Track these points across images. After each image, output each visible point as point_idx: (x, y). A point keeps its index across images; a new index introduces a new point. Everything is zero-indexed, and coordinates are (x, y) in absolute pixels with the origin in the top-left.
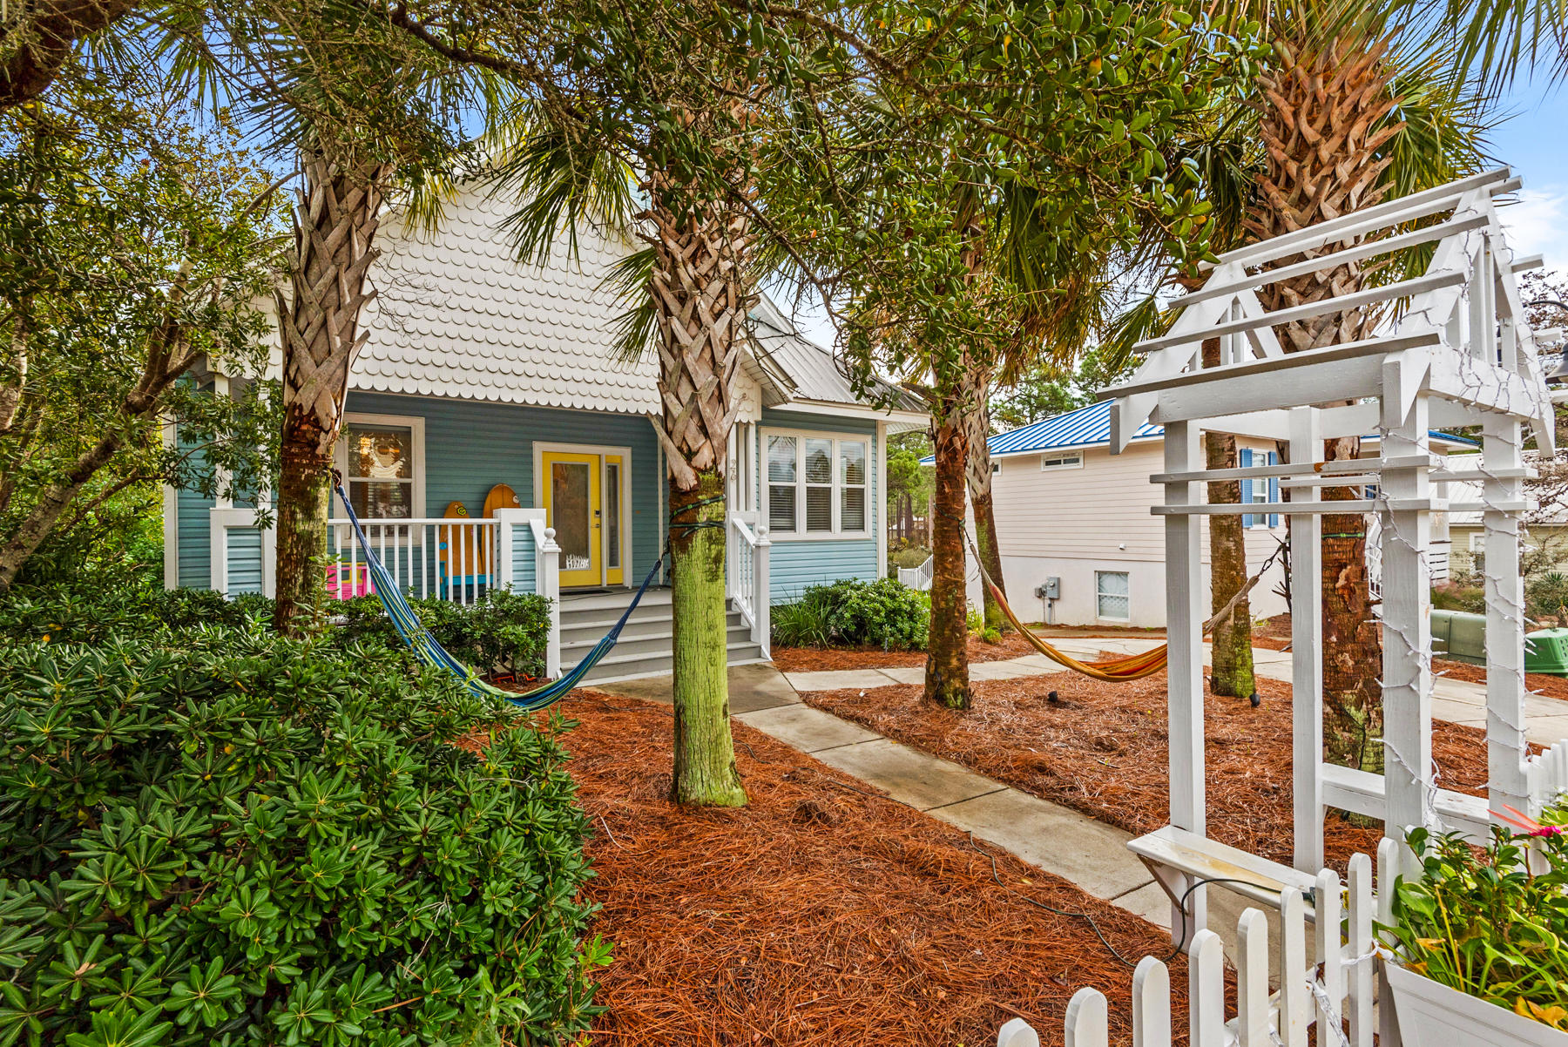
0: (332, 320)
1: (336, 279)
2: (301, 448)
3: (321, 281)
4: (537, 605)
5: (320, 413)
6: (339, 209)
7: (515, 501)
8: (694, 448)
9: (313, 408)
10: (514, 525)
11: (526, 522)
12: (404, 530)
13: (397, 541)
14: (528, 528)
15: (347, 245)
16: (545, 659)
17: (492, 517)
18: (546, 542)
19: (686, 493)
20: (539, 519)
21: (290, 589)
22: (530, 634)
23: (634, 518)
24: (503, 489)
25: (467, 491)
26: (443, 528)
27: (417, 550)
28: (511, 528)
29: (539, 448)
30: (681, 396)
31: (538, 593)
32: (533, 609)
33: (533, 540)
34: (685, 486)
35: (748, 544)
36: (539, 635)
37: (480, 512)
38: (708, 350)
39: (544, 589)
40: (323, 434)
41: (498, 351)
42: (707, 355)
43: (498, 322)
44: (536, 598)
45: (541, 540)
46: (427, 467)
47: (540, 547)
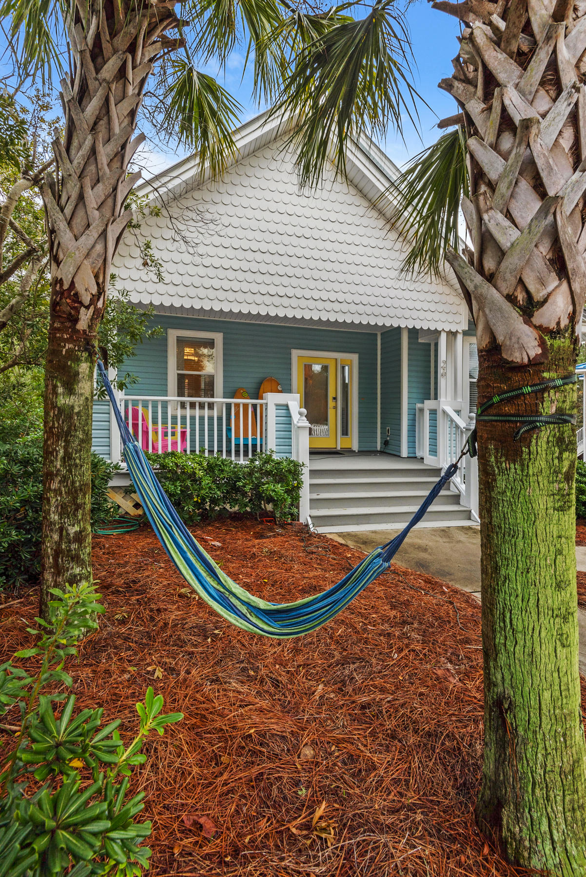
0: (90, 194)
1: (93, 151)
2: (62, 323)
3: (80, 153)
4: (293, 468)
5: (80, 287)
6: (96, 79)
7: (280, 389)
8: (538, 296)
9: (73, 283)
10: (277, 405)
11: (285, 403)
12: (211, 406)
13: (206, 412)
14: (287, 407)
15: (105, 118)
16: (298, 507)
17: (262, 399)
18: (299, 418)
19: (520, 368)
20: (294, 401)
21: (52, 462)
22: (287, 492)
23: (360, 403)
24: (271, 380)
25: (248, 382)
26: (237, 405)
27: (220, 419)
28: (275, 407)
29: (295, 353)
30: (515, 214)
31: (294, 458)
32: (289, 471)
33: (291, 417)
34: (518, 357)
35: (457, 427)
36: (293, 492)
37: (258, 396)
38: (569, 133)
39: (298, 456)
40: (83, 310)
41: (267, 279)
42: (566, 143)
43: (267, 258)
44: (292, 462)
45: (296, 417)
46: (224, 366)
47: (295, 422)
